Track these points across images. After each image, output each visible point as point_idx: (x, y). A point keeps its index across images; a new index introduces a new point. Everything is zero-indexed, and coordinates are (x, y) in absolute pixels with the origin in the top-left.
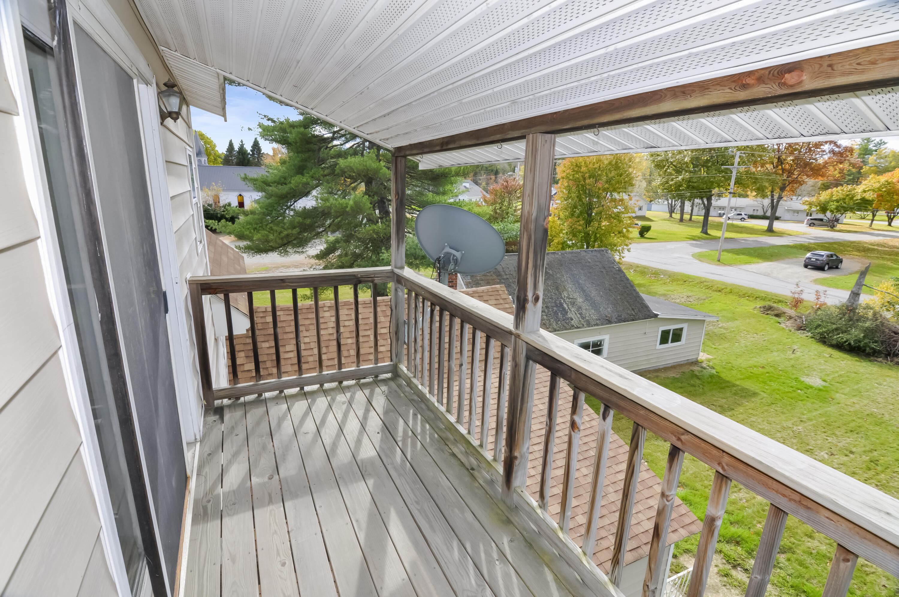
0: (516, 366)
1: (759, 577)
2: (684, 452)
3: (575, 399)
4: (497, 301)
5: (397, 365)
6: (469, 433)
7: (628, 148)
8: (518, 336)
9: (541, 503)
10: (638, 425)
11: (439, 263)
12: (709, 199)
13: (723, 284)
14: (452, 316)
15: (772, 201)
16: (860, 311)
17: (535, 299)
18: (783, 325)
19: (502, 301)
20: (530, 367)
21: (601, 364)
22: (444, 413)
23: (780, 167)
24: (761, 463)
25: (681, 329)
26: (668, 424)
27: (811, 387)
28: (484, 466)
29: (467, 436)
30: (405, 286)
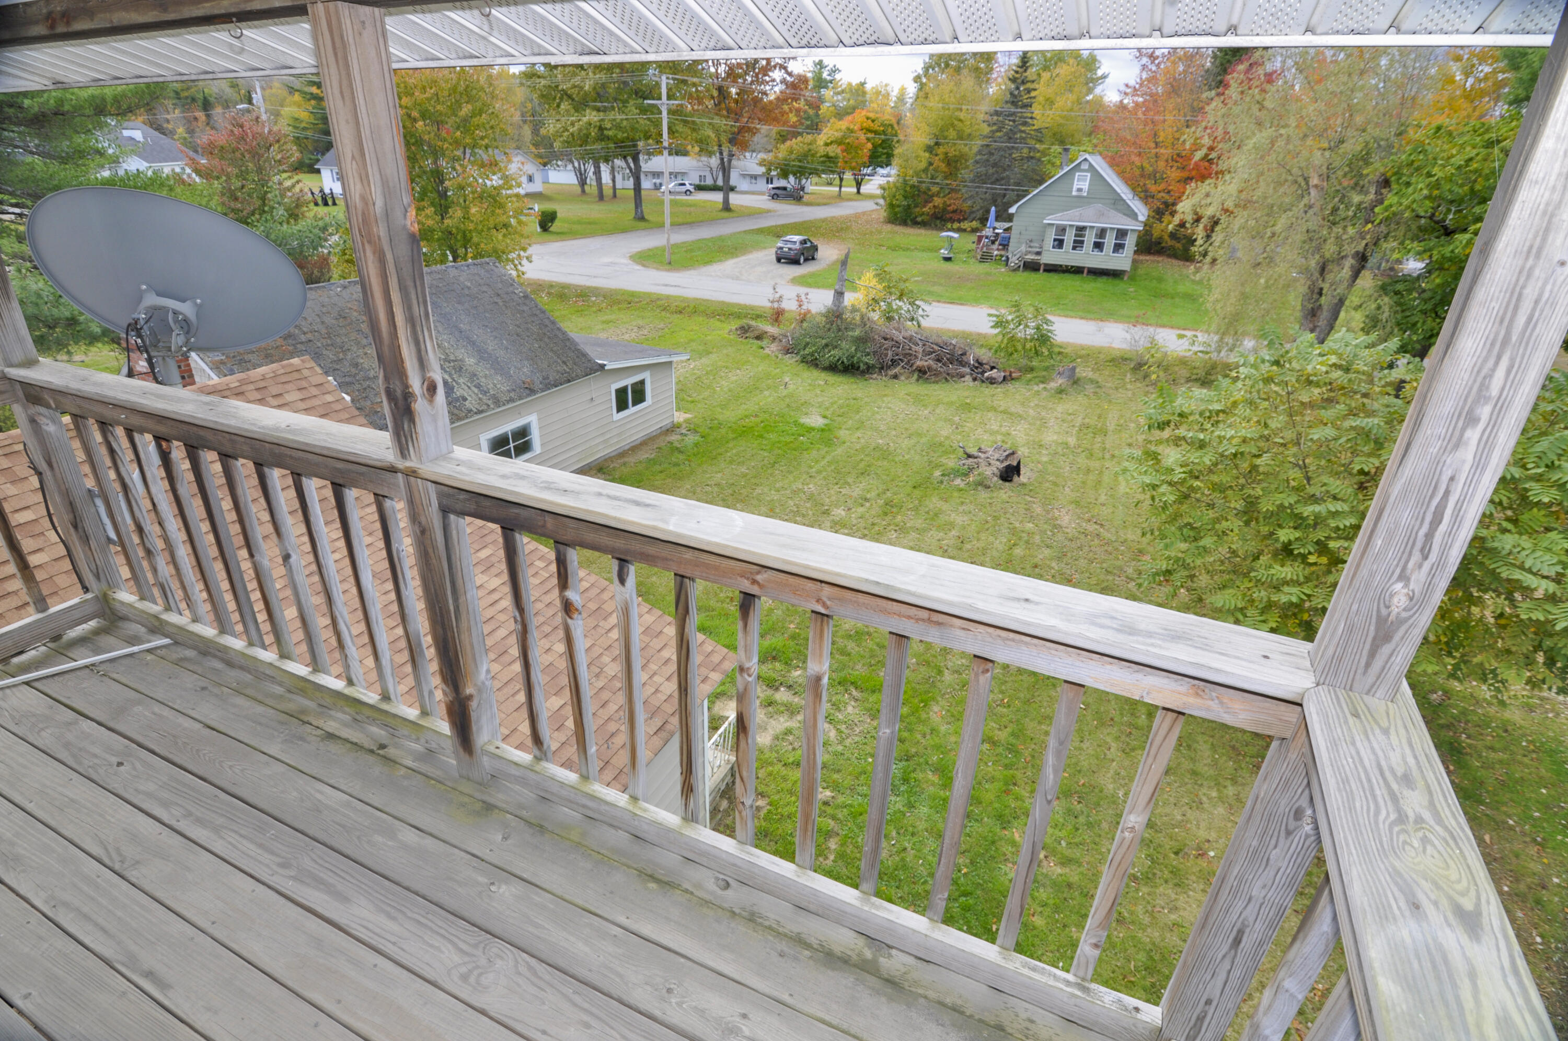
0: (422, 534)
1: (888, 731)
2: (759, 598)
3: (561, 562)
4: (304, 392)
5: (105, 595)
6: (350, 682)
7: (543, 51)
8: (411, 473)
9: (538, 753)
10: (683, 577)
11: (139, 336)
12: (636, 159)
13: (684, 300)
14: (226, 457)
15: (722, 159)
16: (847, 315)
17: (428, 390)
18: (767, 351)
19: (314, 391)
20: (453, 526)
21: (597, 490)
22: (278, 664)
23: (723, 106)
24: (878, 583)
25: (642, 382)
26: (732, 563)
27: (813, 429)
28: (406, 733)
29: (349, 691)
30: (57, 408)
